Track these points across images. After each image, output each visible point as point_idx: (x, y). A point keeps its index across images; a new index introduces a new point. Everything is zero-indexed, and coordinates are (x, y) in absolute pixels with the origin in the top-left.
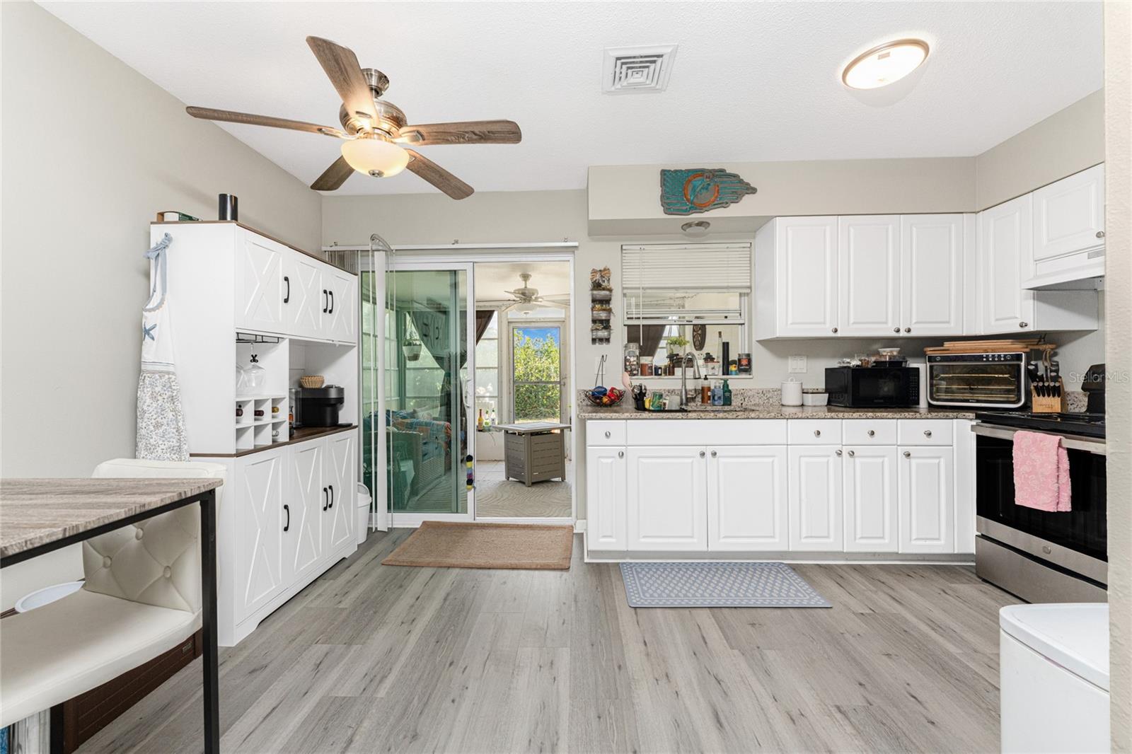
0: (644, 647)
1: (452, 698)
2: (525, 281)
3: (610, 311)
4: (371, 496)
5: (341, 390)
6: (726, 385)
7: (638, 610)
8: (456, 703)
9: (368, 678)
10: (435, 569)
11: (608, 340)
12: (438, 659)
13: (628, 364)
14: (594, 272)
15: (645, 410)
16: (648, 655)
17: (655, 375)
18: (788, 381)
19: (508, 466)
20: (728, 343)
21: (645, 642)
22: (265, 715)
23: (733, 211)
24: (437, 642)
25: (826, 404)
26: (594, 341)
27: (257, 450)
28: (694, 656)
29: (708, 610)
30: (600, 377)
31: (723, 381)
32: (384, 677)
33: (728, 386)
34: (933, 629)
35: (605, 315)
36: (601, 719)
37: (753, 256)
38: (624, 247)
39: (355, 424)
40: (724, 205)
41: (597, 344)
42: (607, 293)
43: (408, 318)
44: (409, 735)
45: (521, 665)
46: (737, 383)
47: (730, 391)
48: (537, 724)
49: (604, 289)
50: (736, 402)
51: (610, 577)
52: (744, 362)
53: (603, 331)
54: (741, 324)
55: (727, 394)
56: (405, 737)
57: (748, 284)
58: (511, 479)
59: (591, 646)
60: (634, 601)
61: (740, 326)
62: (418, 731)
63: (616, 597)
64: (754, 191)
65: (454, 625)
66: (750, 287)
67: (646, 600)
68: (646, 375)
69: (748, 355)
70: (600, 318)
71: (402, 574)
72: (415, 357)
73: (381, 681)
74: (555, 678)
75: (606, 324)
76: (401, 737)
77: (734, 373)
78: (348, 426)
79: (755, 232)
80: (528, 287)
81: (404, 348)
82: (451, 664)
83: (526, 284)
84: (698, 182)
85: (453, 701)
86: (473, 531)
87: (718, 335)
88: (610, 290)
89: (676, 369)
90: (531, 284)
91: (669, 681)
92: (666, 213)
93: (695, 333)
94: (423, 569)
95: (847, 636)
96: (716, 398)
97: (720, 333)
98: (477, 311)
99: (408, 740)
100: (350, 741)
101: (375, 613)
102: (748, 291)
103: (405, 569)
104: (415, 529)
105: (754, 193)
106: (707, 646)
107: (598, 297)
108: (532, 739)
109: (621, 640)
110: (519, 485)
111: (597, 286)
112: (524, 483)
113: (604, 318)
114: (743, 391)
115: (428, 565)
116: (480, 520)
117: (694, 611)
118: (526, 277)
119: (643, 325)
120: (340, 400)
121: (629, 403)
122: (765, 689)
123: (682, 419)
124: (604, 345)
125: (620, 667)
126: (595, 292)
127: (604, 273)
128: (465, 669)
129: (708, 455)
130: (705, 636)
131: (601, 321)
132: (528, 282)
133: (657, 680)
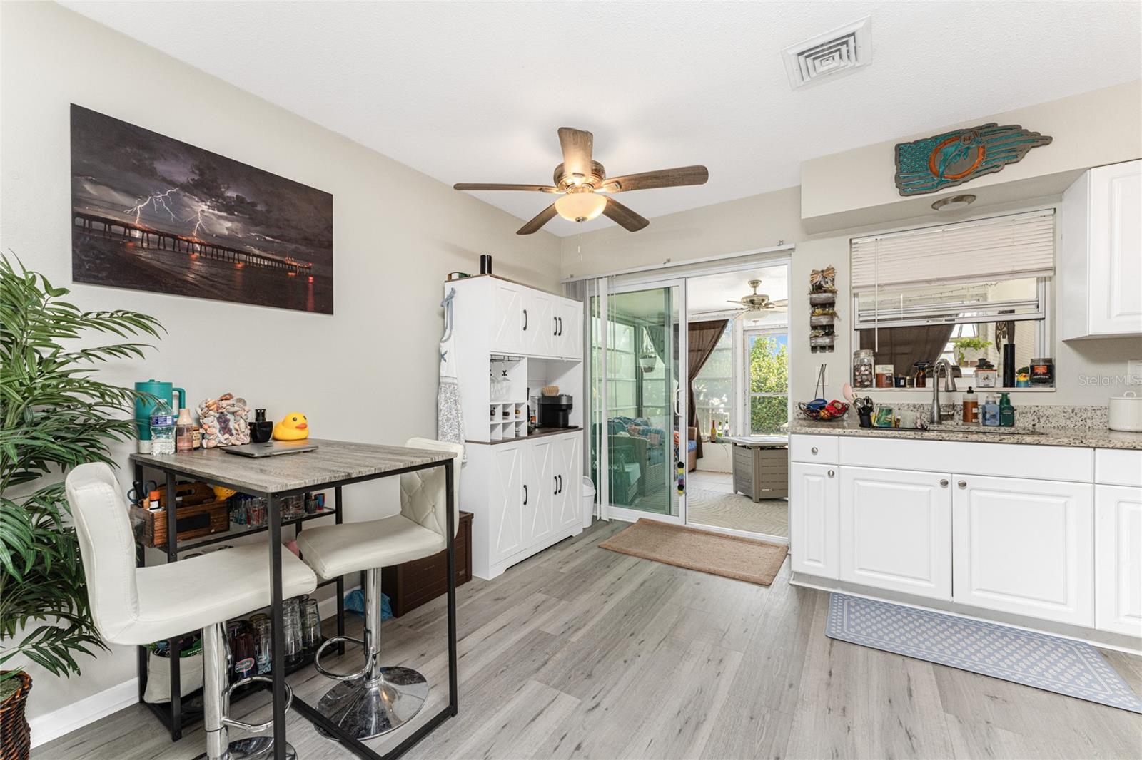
0: (828, 676)
1: (625, 659)
2: (755, 287)
3: (833, 315)
4: (596, 488)
5: (570, 398)
6: (1005, 400)
7: (835, 642)
8: (627, 664)
9: (567, 626)
10: (640, 559)
11: (831, 348)
12: (622, 628)
13: (857, 373)
14: (814, 273)
15: (870, 426)
16: (829, 684)
17: (896, 386)
18: (1122, 396)
19: (736, 480)
20: (1013, 347)
21: (830, 671)
22: (498, 628)
23: (1010, 173)
24: (625, 615)
26: (814, 349)
27: (505, 441)
28: (887, 702)
29: (930, 666)
30: (820, 388)
31: (1001, 395)
32: (579, 629)
33: (1008, 401)
35: (827, 320)
36: (753, 721)
37: (1058, 226)
38: (853, 241)
39: (581, 426)
40: (996, 168)
41: (818, 352)
42: (830, 295)
43: (645, 332)
44: (586, 674)
45: (692, 653)
46: (1022, 398)
47: (1012, 409)
48: (690, 702)
49: (825, 292)
50: (1021, 422)
51: (814, 603)
52: (1042, 370)
53: (824, 337)
54: (1040, 319)
55: (1007, 412)
56: (583, 673)
57: (1051, 265)
58: (739, 492)
59: (767, 659)
60: (834, 632)
61: (1038, 322)
62: (593, 673)
63: (813, 623)
64: (1046, 141)
65: (643, 607)
66: (1053, 269)
67: (848, 635)
68: (883, 387)
69: (1049, 361)
70: (820, 324)
71: (612, 557)
72: (650, 369)
73: (576, 631)
74: (719, 674)
75: (829, 330)
76: (580, 672)
77: (1023, 384)
78: (575, 428)
79: (1063, 192)
80: (757, 293)
81: (640, 360)
82: (631, 635)
83: (755, 291)
84: (950, 149)
85: (625, 662)
86: (683, 534)
88: (834, 292)
89: (927, 379)
90: (760, 291)
91: (844, 715)
92: (901, 195)
93: (998, 332)
94: (630, 557)
96: (988, 416)
98: (689, 324)
99: (584, 676)
100: (546, 663)
101: (584, 581)
102: (1051, 274)
103: (616, 554)
104: (632, 524)
105: (1046, 144)
106: (910, 699)
107: (818, 301)
108: (682, 712)
109: (803, 663)
110: (746, 499)
111: (817, 288)
112: (751, 498)
113: (824, 324)
114: (1036, 409)
115: (635, 555)
116: (691, 525)
117: (908, 661)
118: (755, 284)
119: (878, 329)
120: (570, 407)
121: (852, 417)
123: (915, 438)
124: (827, 353)
125: (791, 686)
126: (814, 296)
127: (828, 273)
128: (642, 642)
129: (955, 484)
130: (913, 687)
131: (823, 327)
132: (757, 289)
133: (830, 709)
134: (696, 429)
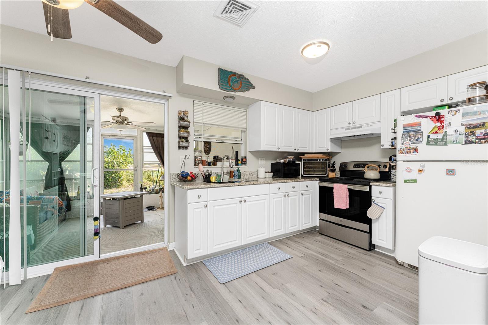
0: (241, 304)
2: (120, 112)
3: (189, 133)
6: (238, 170)
7: (225, 284)
10: (82, 301)
11: (186, 148)
13: (196, 160)
14: (179, 112)
15: (210, 182)
16: (245, 307)
17: (209, 165)
18: (260, 168)
19: (106, 219)
20: (238, 152)
21: (239, 301)
23: (247, 94)
25: (272, 177)
26: (179, 147)
28: (263, 299)
29: (254, 274)
30: (183, 166)
31: (237, 168)
33: (239, 170)
34: (323, 256)
35: (187, 134)
37: (247, 116)
38: (195, 102)
40: (244, 91)
41: (181, 149)
42: (188, 123)
46: (242, 169)
47: (240, 173)
49: (186, 121)
50: (243, 177)
51: (202, 270)
52: (244, 160)
53: (186, 143)
54: (242, 144)
55: (239, 174)
57: (246, 127)
58: (108, 226)
59: (216, 315)
60: (222, 280)
61: (241, 145)
63: (211, 281)
64: (254, 88)
66: (246, 129)
67: (226, 278)
68: (205, 166)
69: (245, 157)
70: (184, 136)
75: (186, 139)
77: (240, 165)
79: (249, 105)
80: (123, 115)
83: (120, 114)
86: (100, 265)
87: (232, 148)
88: (189, 122)
89: (217, 163)
91: (263, 318)
92: (220, 89)
93: (205, 147)
94: (71, 304)
95: (305, 267)
96: (235, 176)
97: (233, 147)
102: (245, 130)
103: (53, 310)
105: (254, 89)
106: (265, 292)
107: (183, 125)
109: (229, 305)
110: (115, 229)
111: (181, 119)
112: (119, 227)
113: (186, 136)
114: (244, 173)
116: (104, 256)
117: (249, 276)
118: (120, 110)
119: (204, 141)
121: (200, 179)
122: (297, 303)
123: (233, 186)
124: (185, 150)
125: (237, 321)
126: (181, 122)
127: (185, 113)
129: (243, 202)
130: (261, 287)
131: (184, 138)
132: (122, 113)
133: (257, 319)
134: (66, 193)
